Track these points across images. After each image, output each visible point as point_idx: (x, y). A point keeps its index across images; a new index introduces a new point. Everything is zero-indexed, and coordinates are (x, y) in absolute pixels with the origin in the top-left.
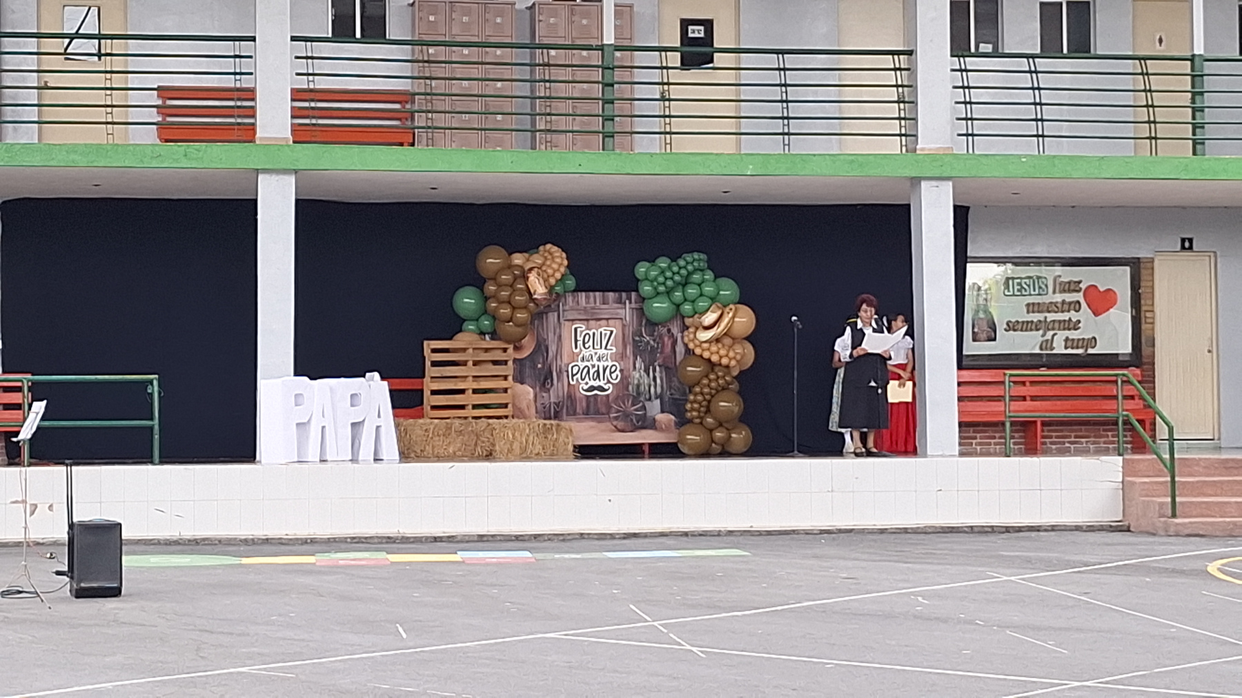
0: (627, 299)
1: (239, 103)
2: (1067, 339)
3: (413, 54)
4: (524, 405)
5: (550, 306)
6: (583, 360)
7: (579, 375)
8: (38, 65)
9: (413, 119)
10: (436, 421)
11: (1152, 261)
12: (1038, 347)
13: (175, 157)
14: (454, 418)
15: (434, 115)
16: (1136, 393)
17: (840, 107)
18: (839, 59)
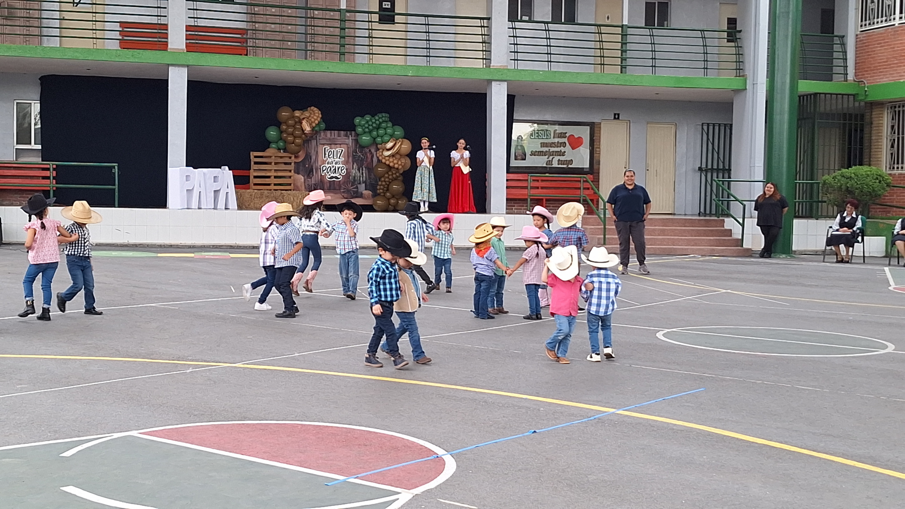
0: (350, 134)
1: (159, 31)
2: (559, 160)
3: (247, 10)
4: (299, 184)
5: (312, 137)
6: (328, 163)
7: (326, 171)
8: (60, 8)
9: (247, 43)
10: (256, 191)
11: (600, 124)
12: (545, 164)
13: (127, 56)
15: (257, 41)
16: (590, 186)
17: (455, 44)
18: (455, 21)
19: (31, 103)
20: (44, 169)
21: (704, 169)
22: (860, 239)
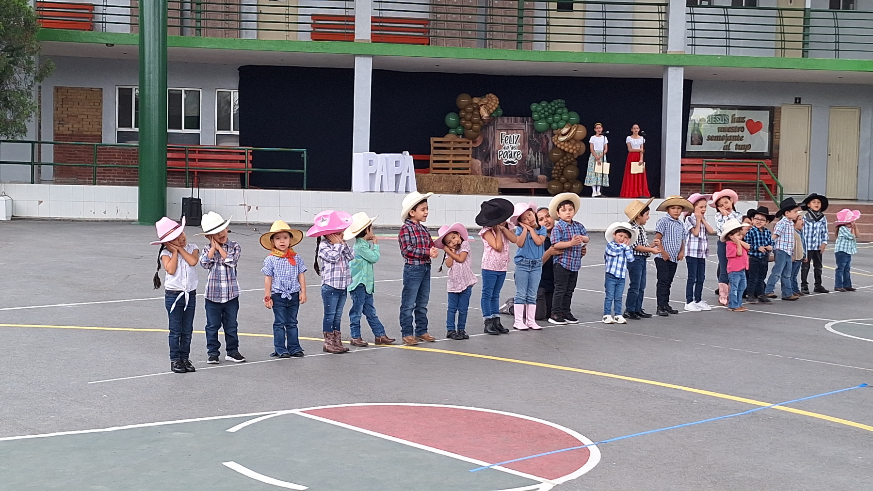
0: (526, 120)
1: (347, 23)
2: (737, 145)
3: (430, 1)
4: (476, 169)
5: (490, 123)
6: (504, 149)
7: (502, 156)
8: (257, 3)
9: (429, 32)
10: (435, 175)
11: (780, 108)
12: (722, 148)
13: (318, 47)
14: (443, 174)
15: (438, 31)
16: (767, 172)
17: (633, 31)
18: (633, 7)
20: (241, 154)
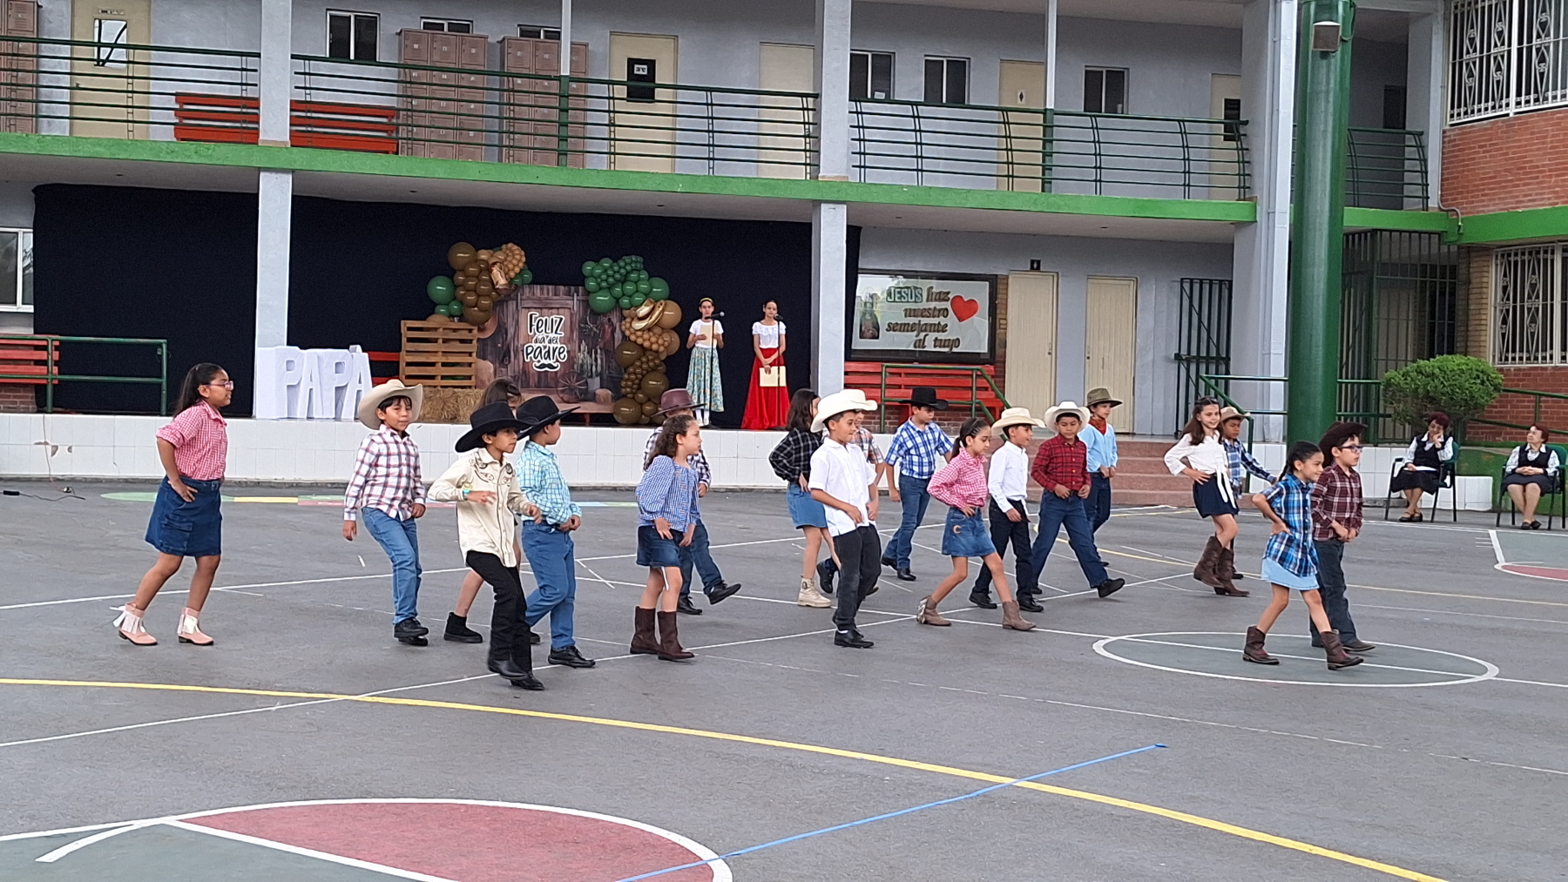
0: (575, 292)
1: (244, 110)
2: (936, 339)
3: (399, 76)
5: (510, 295)
6: (536, 342)
7: (532, 355)
8: (71, 69)
9: (397, 132)
11: (1007, 277)
12: (912, 345)
13: (186, 153)
15: (415, 129)
16: (988, 385)
17: (759, 139)
18: (759, 98)
19: (17, 233)
20: (37, 348)
21: (1184, 357)
22: (1448, 480)
